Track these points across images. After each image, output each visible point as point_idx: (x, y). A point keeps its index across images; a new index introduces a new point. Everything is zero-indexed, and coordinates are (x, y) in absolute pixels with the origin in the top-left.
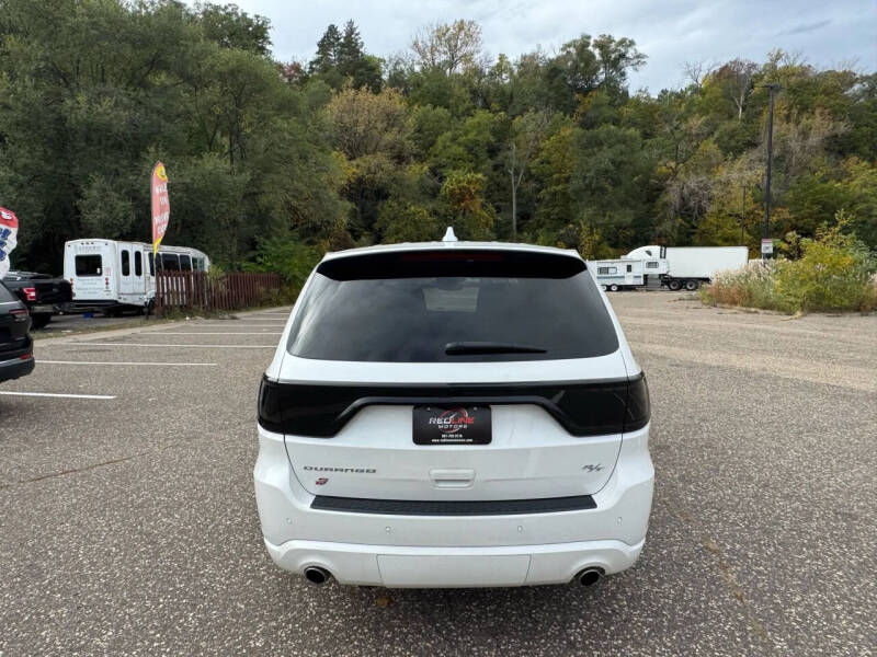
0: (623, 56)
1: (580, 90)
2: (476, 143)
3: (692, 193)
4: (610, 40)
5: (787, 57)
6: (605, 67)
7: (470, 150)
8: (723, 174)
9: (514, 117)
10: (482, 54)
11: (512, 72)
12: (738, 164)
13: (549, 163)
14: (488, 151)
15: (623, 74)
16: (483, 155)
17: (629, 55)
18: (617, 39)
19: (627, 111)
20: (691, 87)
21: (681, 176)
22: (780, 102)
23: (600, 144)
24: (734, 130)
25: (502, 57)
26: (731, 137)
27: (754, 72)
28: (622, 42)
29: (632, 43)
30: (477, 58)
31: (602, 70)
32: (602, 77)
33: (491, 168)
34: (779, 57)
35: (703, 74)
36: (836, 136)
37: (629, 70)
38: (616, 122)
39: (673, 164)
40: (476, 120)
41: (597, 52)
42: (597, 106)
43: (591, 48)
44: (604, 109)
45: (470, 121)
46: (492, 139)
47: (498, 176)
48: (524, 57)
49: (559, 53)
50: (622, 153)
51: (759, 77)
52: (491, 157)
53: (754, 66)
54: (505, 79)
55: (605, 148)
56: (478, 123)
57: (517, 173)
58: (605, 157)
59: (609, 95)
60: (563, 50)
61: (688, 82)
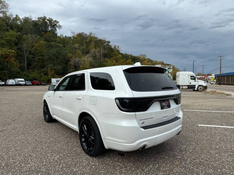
0: (56, 25)
1: (43, 31)
2: (11, 40)
3: (77, 62)
4: (52, 20)
5: (93, 34)
6: (51, 27)
7: (8, 42)
8: (83, 59)
9: (23, 35)
10: (9, 12)
11: (21, 21)
12: (86, 57)
13: (37, 50)
14: (15, 44)
15: (56, 30)
16: (13, 45)
17: (57, 25)
18: (54, 20)
19: (58, 39)
20: (73, 36)
21: (74, 58)
22: (93, 44)
23: (52, 47)
24: (84, 49)
25: (17, 16)
26: (84, 50)
27: (87, 36)
28: (55, 21)
29: (58, 22)
30: (8, 14)
31: (50, 27)
32: (50, 29)
33: (16, 49)
34: (91, 34)
35: (76, 34)
36: (105, 53)
37: (57, 29)
38: (55, 42)
39: (71, 55)
40: (10, 33)
41: (48, 22)
42: (49, 37)
43: (46, 20)
44: (52, 38)
45: (7, 33)
46: (16, 40)
47: (19, 52)
48: (25, 18)
49: (37, 19)
50: (59, 50)
51: (88, 37)
52: (16, 46)
53: (86, 35)
54: (19, 23)
55: (54, 48)
56: (11, 34)
57: (26, 52)
58: (54, 51)
59: (52, 34)
60: (38, 19)
61: (72, 35)
